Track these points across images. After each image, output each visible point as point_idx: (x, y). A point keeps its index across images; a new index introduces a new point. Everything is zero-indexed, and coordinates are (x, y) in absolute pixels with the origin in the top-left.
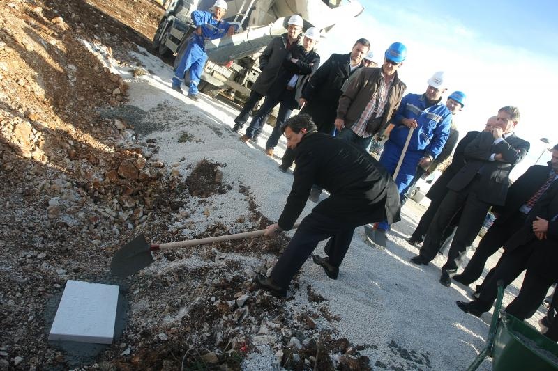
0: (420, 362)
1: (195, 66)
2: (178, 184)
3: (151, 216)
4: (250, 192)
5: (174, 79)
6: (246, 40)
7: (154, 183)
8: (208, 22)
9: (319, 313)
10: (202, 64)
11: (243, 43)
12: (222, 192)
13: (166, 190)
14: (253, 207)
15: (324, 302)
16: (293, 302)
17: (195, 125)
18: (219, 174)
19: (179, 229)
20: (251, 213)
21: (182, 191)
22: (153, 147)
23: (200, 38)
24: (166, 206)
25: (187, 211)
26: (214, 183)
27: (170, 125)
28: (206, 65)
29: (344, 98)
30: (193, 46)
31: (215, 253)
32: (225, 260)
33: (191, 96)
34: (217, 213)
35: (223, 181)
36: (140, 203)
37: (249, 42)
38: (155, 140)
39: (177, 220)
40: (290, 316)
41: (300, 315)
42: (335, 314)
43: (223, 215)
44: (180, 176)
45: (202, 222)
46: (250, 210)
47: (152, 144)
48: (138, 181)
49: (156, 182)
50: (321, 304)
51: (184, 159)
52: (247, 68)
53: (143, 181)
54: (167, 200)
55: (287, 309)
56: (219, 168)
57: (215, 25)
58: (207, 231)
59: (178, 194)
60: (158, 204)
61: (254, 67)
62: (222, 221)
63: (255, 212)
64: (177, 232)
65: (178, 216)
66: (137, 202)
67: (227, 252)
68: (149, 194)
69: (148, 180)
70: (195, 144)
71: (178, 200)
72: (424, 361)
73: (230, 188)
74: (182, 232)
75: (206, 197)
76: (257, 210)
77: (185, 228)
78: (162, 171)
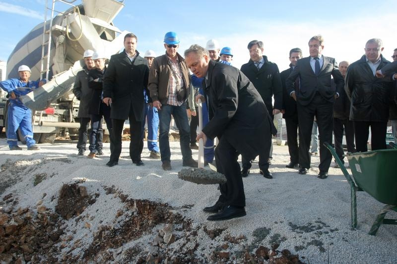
0: (320, 228)
1: (23, 123)
2: (49, 217)
3: (35, 259)
4: (116, 189)
5: (8, 142)
6: (56, 86)
7: (25, 229)
8: (18, 86)
9: (225, 243)
10: (29, 120)
11: (55, 88)
12: (92, 202)
13: (40, 229)
14: (124, 199)
15: (223, 232)
16: (199, 248)
17: (44, 165)
18: (83, 189)
19: (68, 253)
20: (125, 204)
21: (56, 222)
22: (11, 201)
23: (17, 100)
24: (46, 242)
25: (69, 234)
26: (82, 198)
27: (21, 176)
28: (33, 120)
29: (151, 85)
30: (14, 109)
31: (111, 253)
32: (123, 252)
33: (30, 148)
34: (97, 220)
35: (88, 193)
36: (17, 254)
37: (59, 86)
38: (11, 194)
39: (62, 247)
40: (204, 261)
41: (212, 254)
42: (238, 235)
43: (102, 219)
44: (47, 210)
45: (86, 235)
46: (123, 202)
47: (9, 199)
48: (7, 235)
49: (27, 227)
50: (223, 235)
51: (45, 195)
52: (69, 109)
53: (12, 233)
54: (45, 236)
55: (199, 256)
56: (80, 185)
57: (26, 86)
58: (95, 239)
59: (53, 225)
60: (38, 244)
61: (74, 106)
62: (104, 224)
63: (128, 201)
64: (67, 257)
65: (62, 243)
66: (14, 255)
67: (122, 245)
68: (23, 241)
69: (18, 229)
70: (51, 179)
71: (56, 230)
72: (321, 225)
73: (97, 195)
74: (71, 254)
75: (81, 213)
76: (129, 198)
77: (73, 249)
78: (28, 215)
